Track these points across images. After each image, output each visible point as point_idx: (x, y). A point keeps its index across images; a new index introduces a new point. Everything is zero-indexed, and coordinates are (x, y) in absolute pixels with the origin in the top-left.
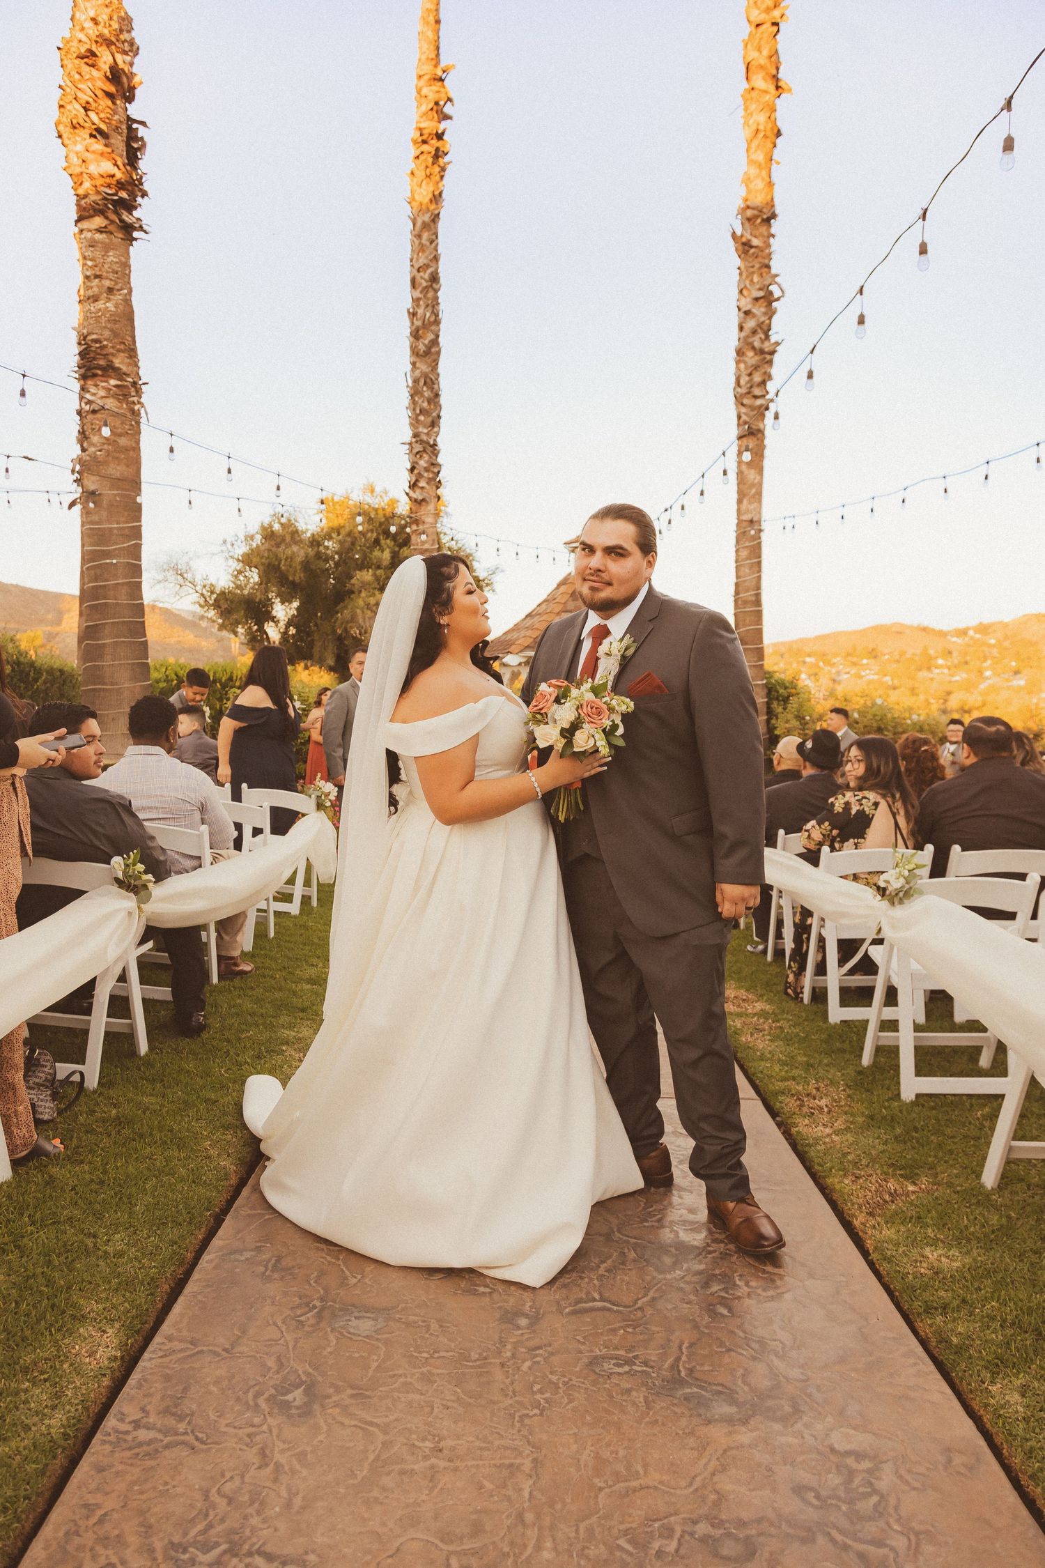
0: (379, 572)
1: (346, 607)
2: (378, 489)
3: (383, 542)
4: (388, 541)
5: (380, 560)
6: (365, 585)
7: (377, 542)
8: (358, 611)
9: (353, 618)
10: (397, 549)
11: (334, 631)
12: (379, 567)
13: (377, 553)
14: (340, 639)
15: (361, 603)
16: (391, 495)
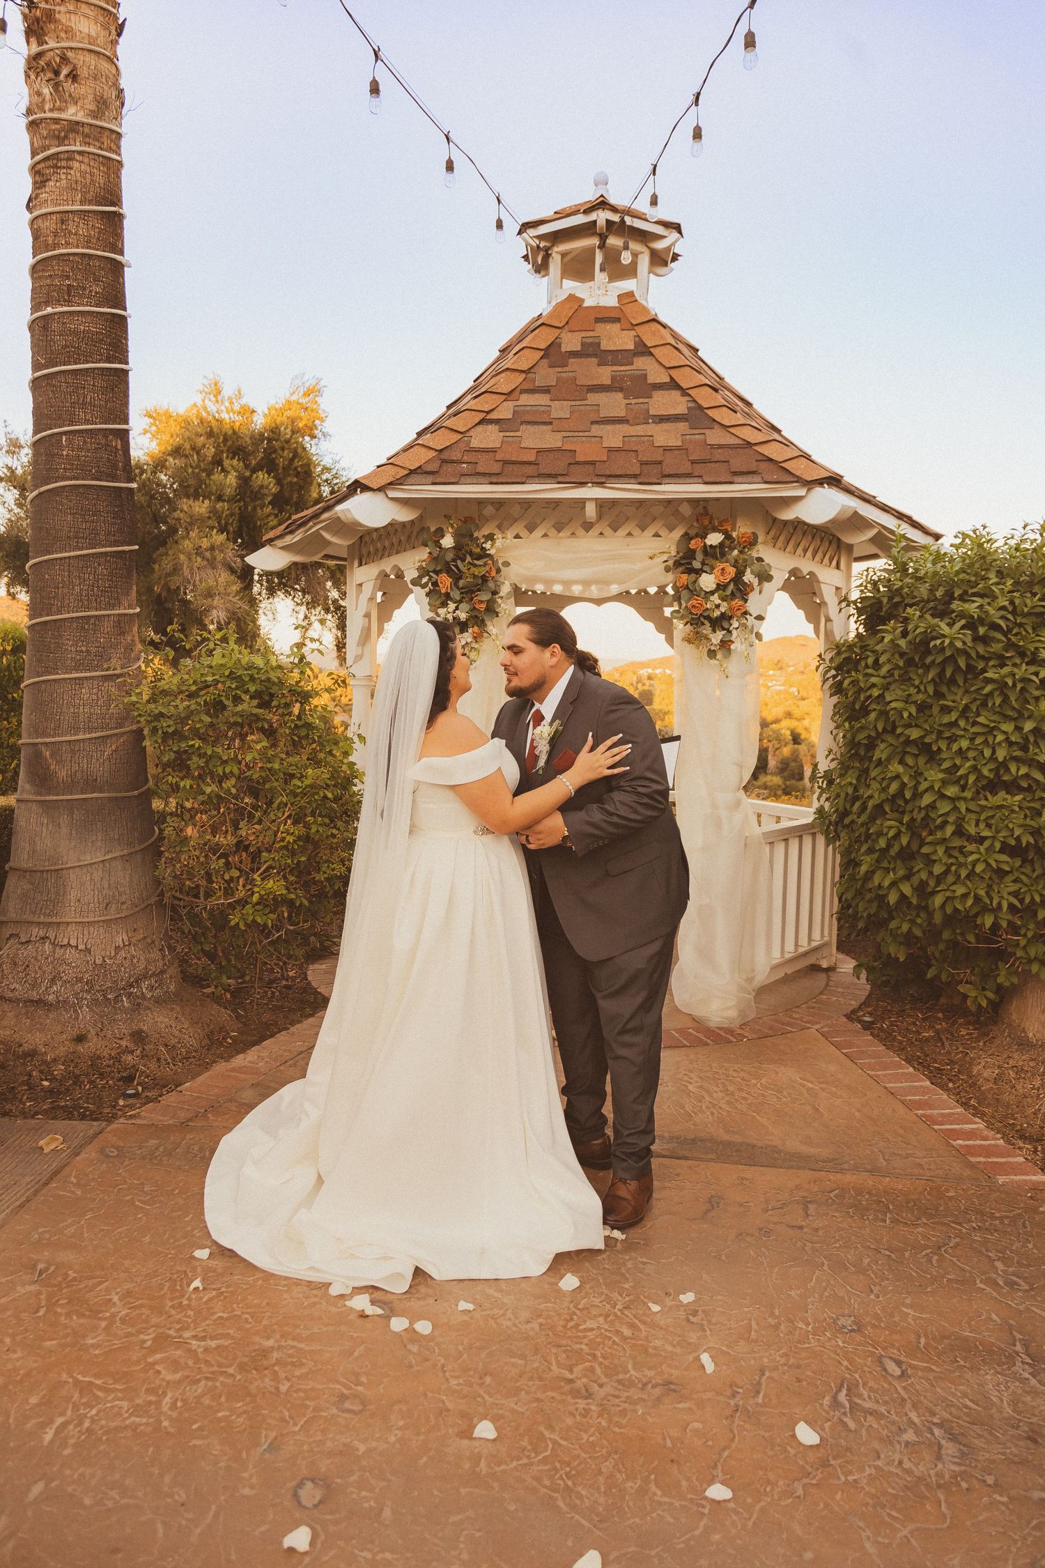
0: (219, 505)
1: (167, 554)
2: (227, 392)
3: (227, 463)
4: (235, 462)
5: (221, 487)
6: (194, 521)
7: (218, 462)
8: (182, 557)
9: (176, 570)
10: (247, 474)
11: (150, 590)
12: (220, 498)
13: (217, 477)
14: (159, 601)
15: (187, 545)
16: (244, 401)
